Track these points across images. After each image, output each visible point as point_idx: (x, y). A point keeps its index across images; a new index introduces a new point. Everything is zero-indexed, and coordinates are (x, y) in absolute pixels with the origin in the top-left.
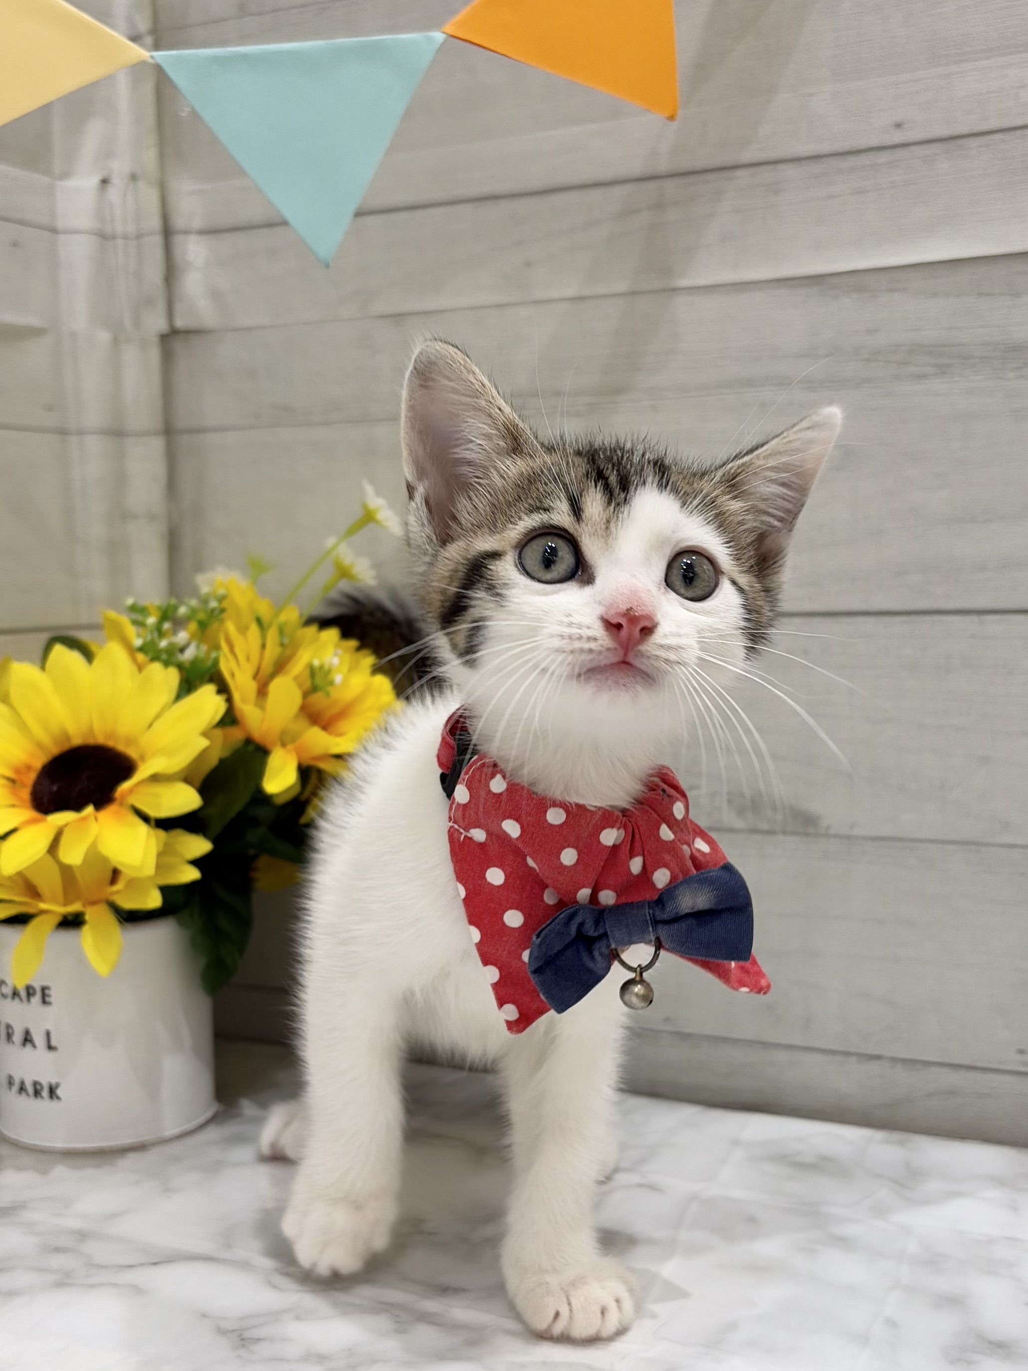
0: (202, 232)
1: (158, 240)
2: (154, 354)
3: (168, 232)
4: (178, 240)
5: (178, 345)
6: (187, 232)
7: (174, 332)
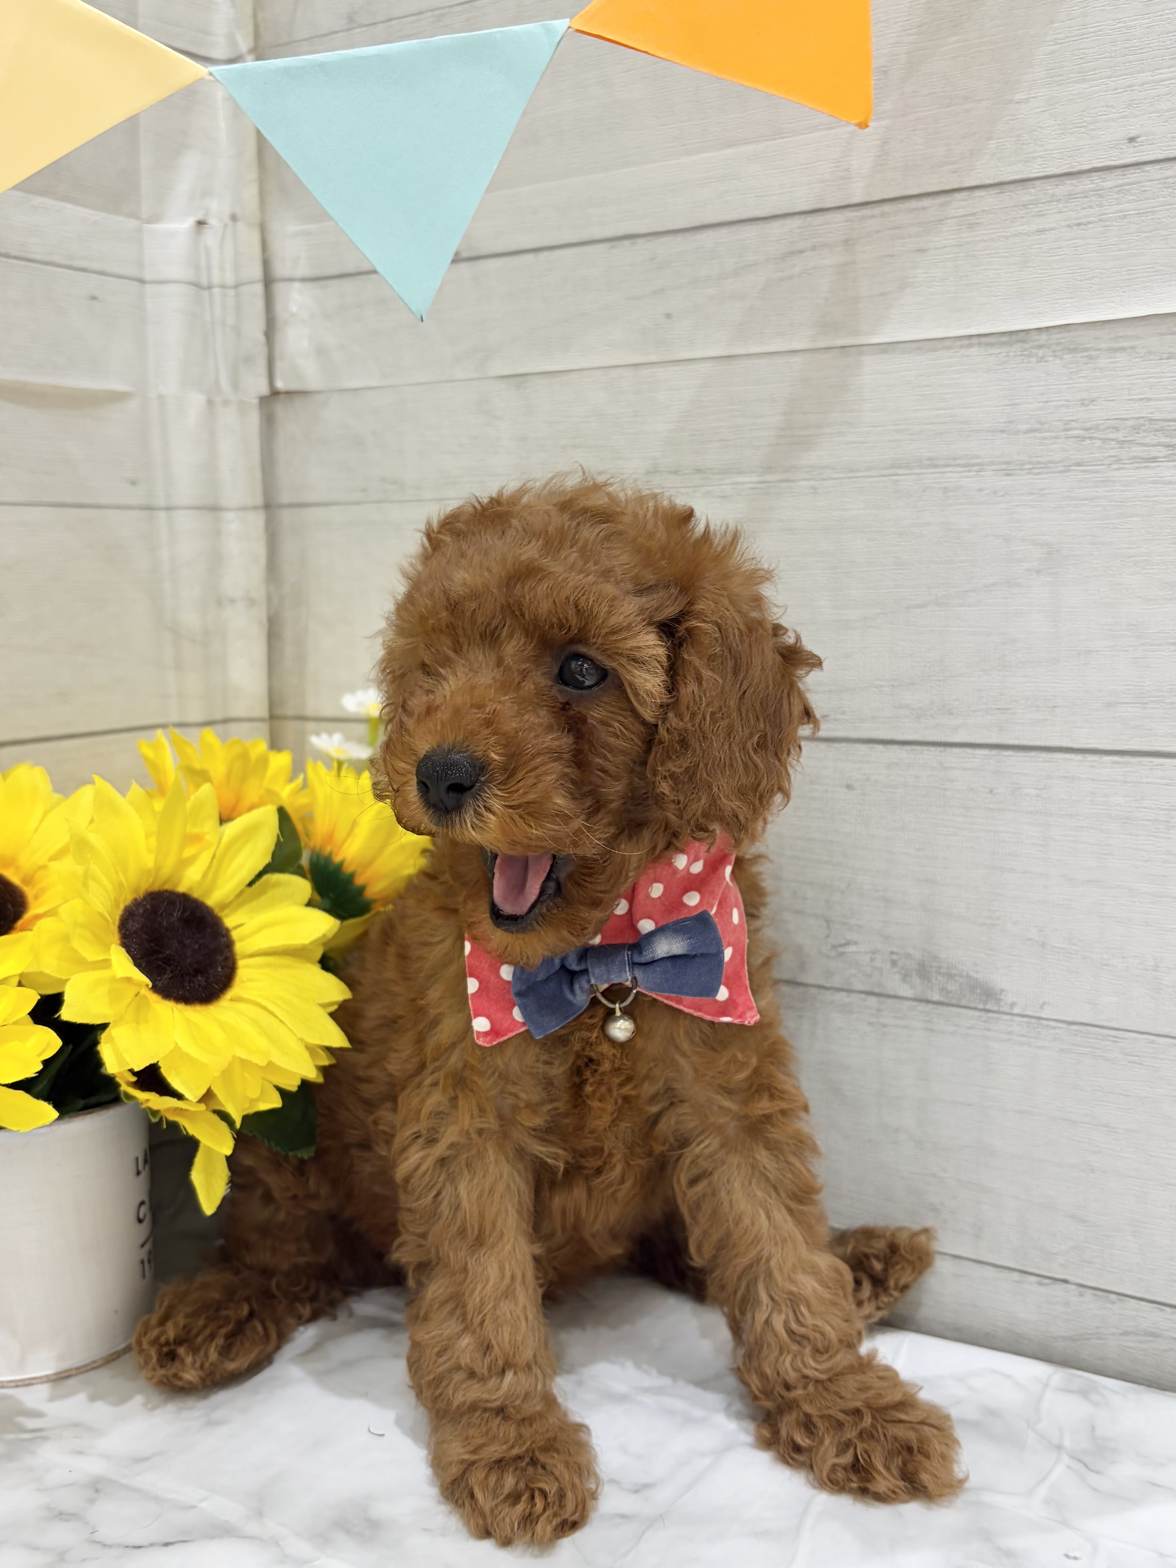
1: (259, 288)
2: (254, 419)
3: (268, 281)
4: (280, 289)
5: (280, 408)
6: (291, 280)
7: (275, 393)
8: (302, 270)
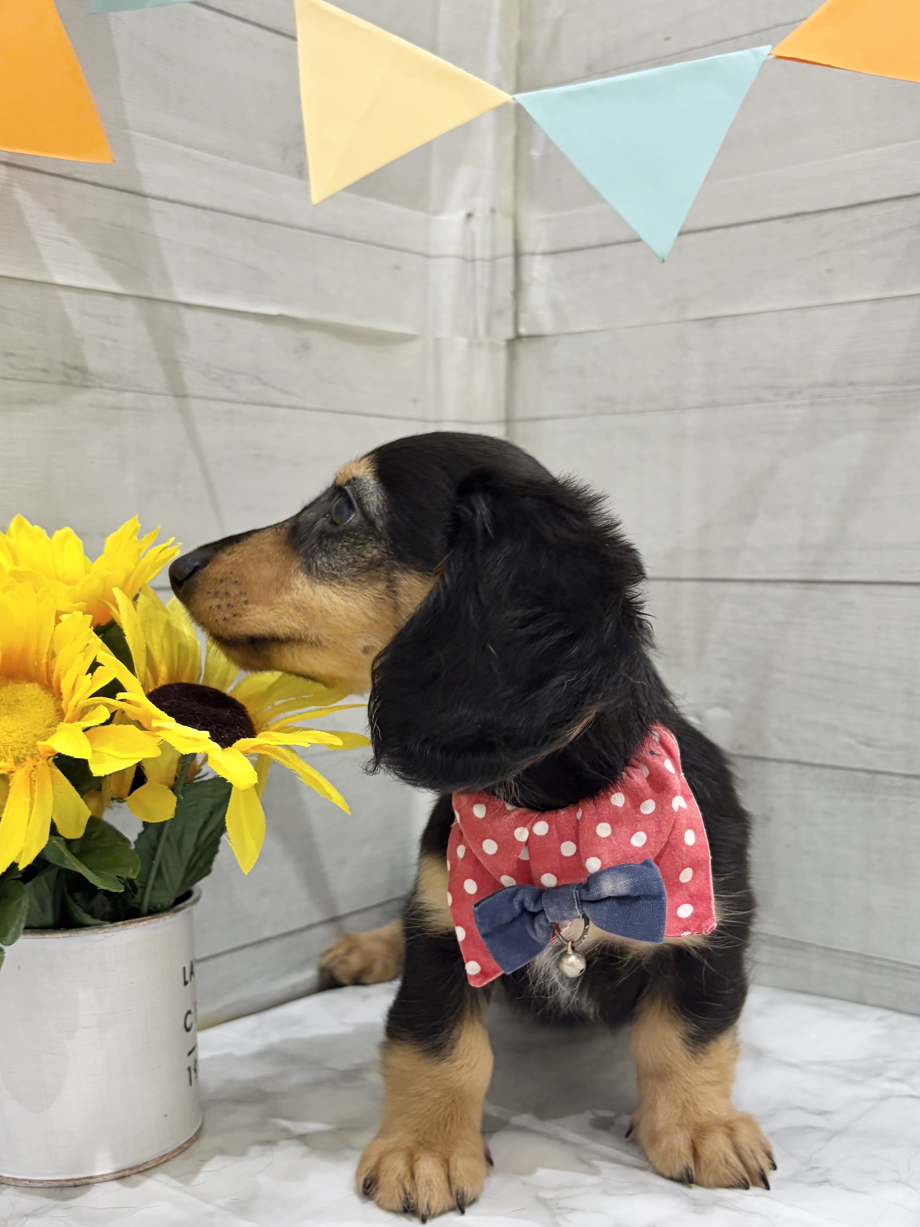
0: (545, 254)
1: (510, 261)
2: (502, 356)
3: (517, 255)
4: (525, 260)
5: (521, 348)
6: (533, 254)
7: (518, 337)
8: (542, 247)
